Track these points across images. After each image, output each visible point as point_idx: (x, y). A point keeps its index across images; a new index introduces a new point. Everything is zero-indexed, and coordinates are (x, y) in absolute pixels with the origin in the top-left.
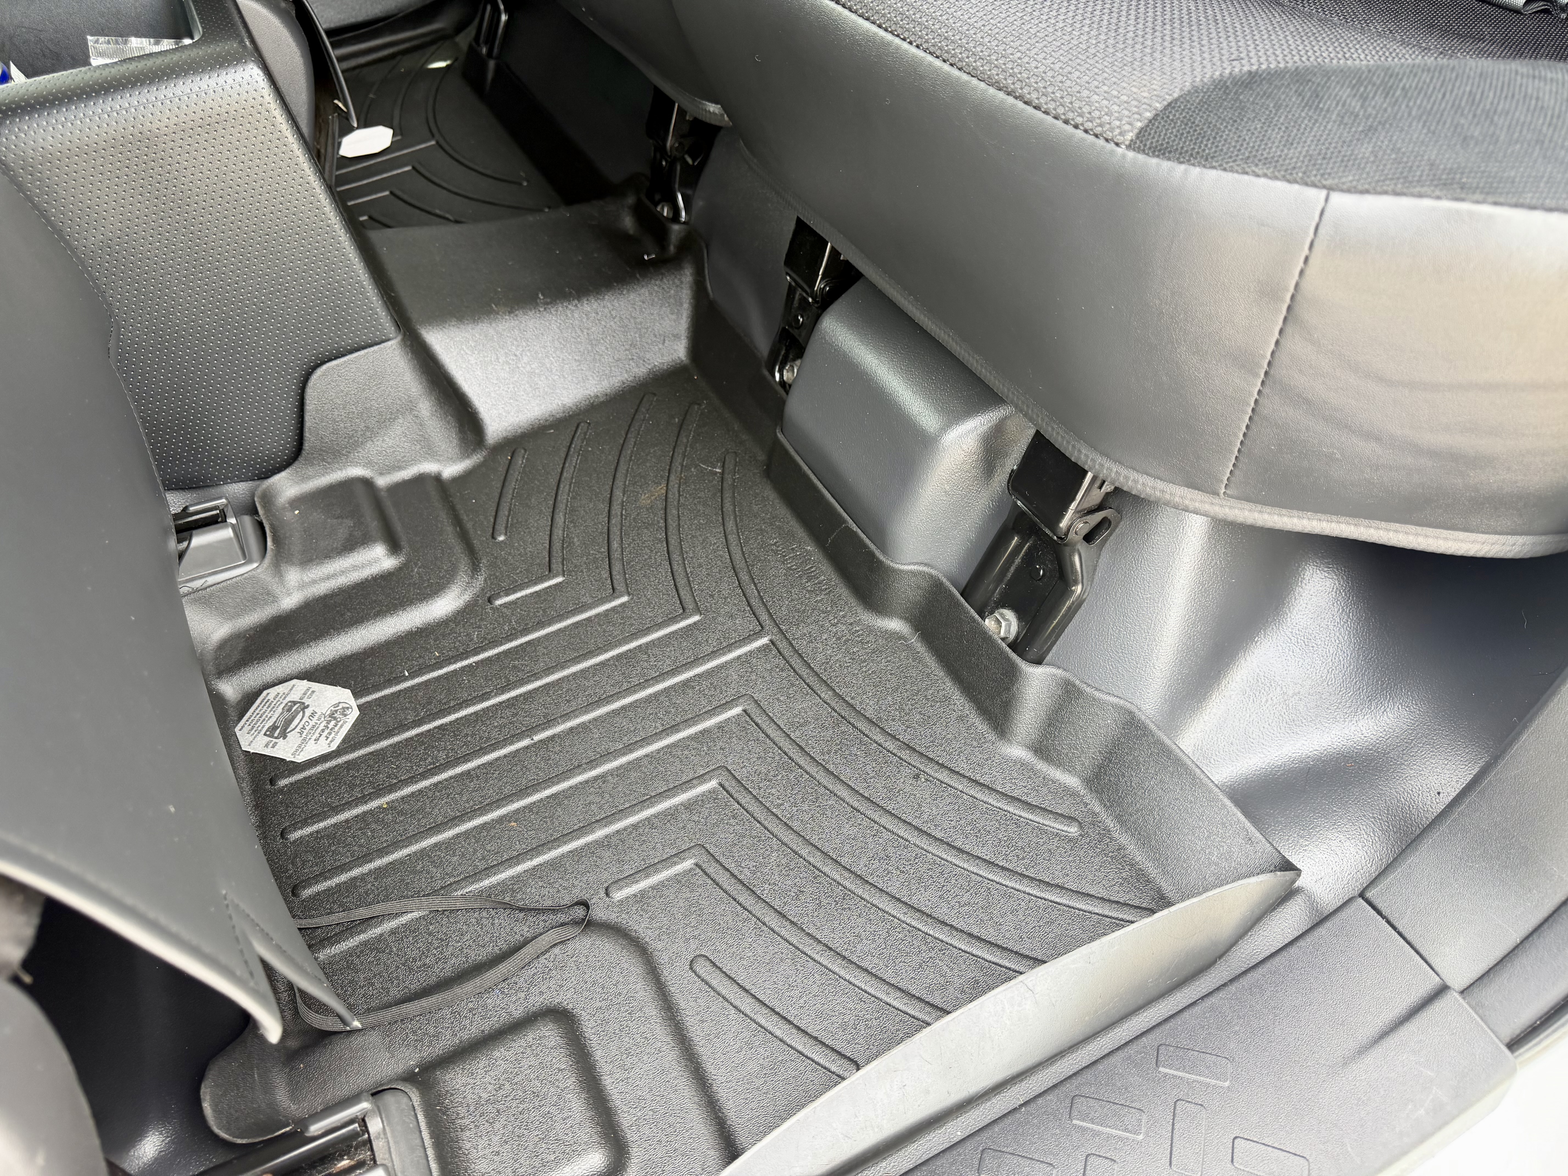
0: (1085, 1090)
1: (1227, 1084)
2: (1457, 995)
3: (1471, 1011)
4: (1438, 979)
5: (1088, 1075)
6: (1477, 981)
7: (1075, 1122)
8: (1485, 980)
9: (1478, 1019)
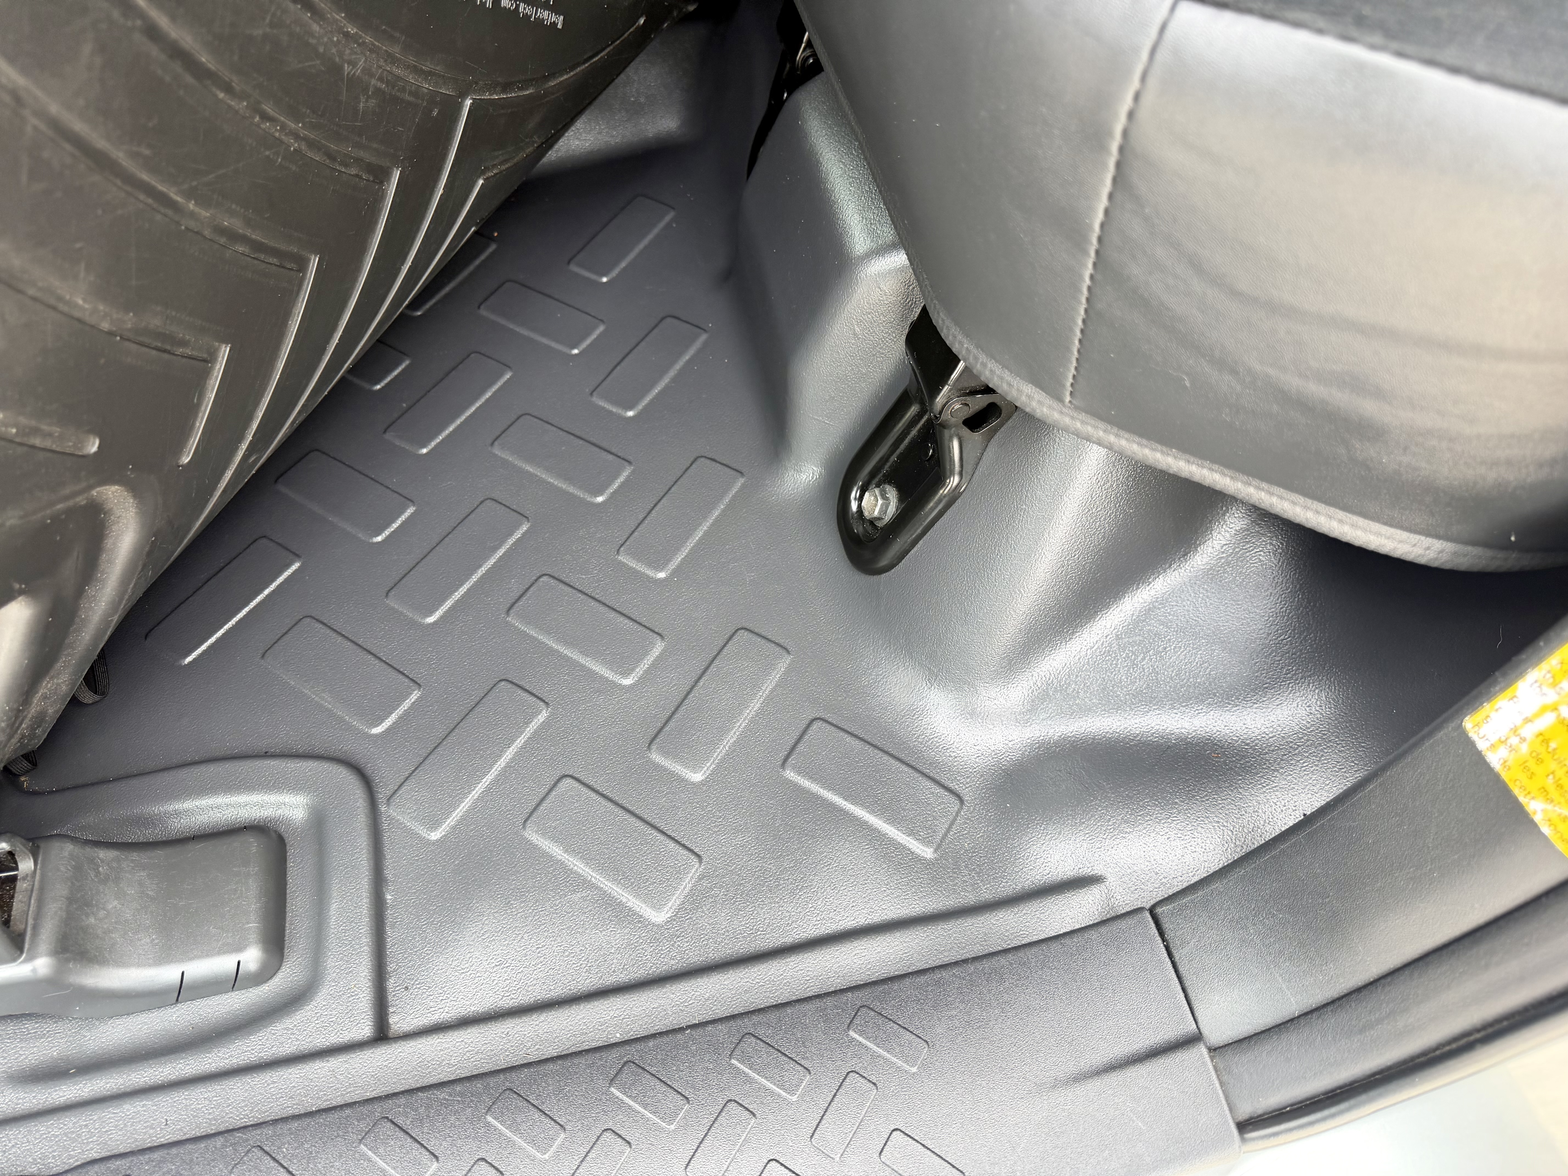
0: (761, 1032)
1: (914, 1070)
2: (1204, 1051)
3: (1213, 1073)
4: (1194, 1026)
5: (773, 1016)
6: (1235, 1042)
7: (734, 1061)
8: (1244, 1045)
9: (1217, 1085)
